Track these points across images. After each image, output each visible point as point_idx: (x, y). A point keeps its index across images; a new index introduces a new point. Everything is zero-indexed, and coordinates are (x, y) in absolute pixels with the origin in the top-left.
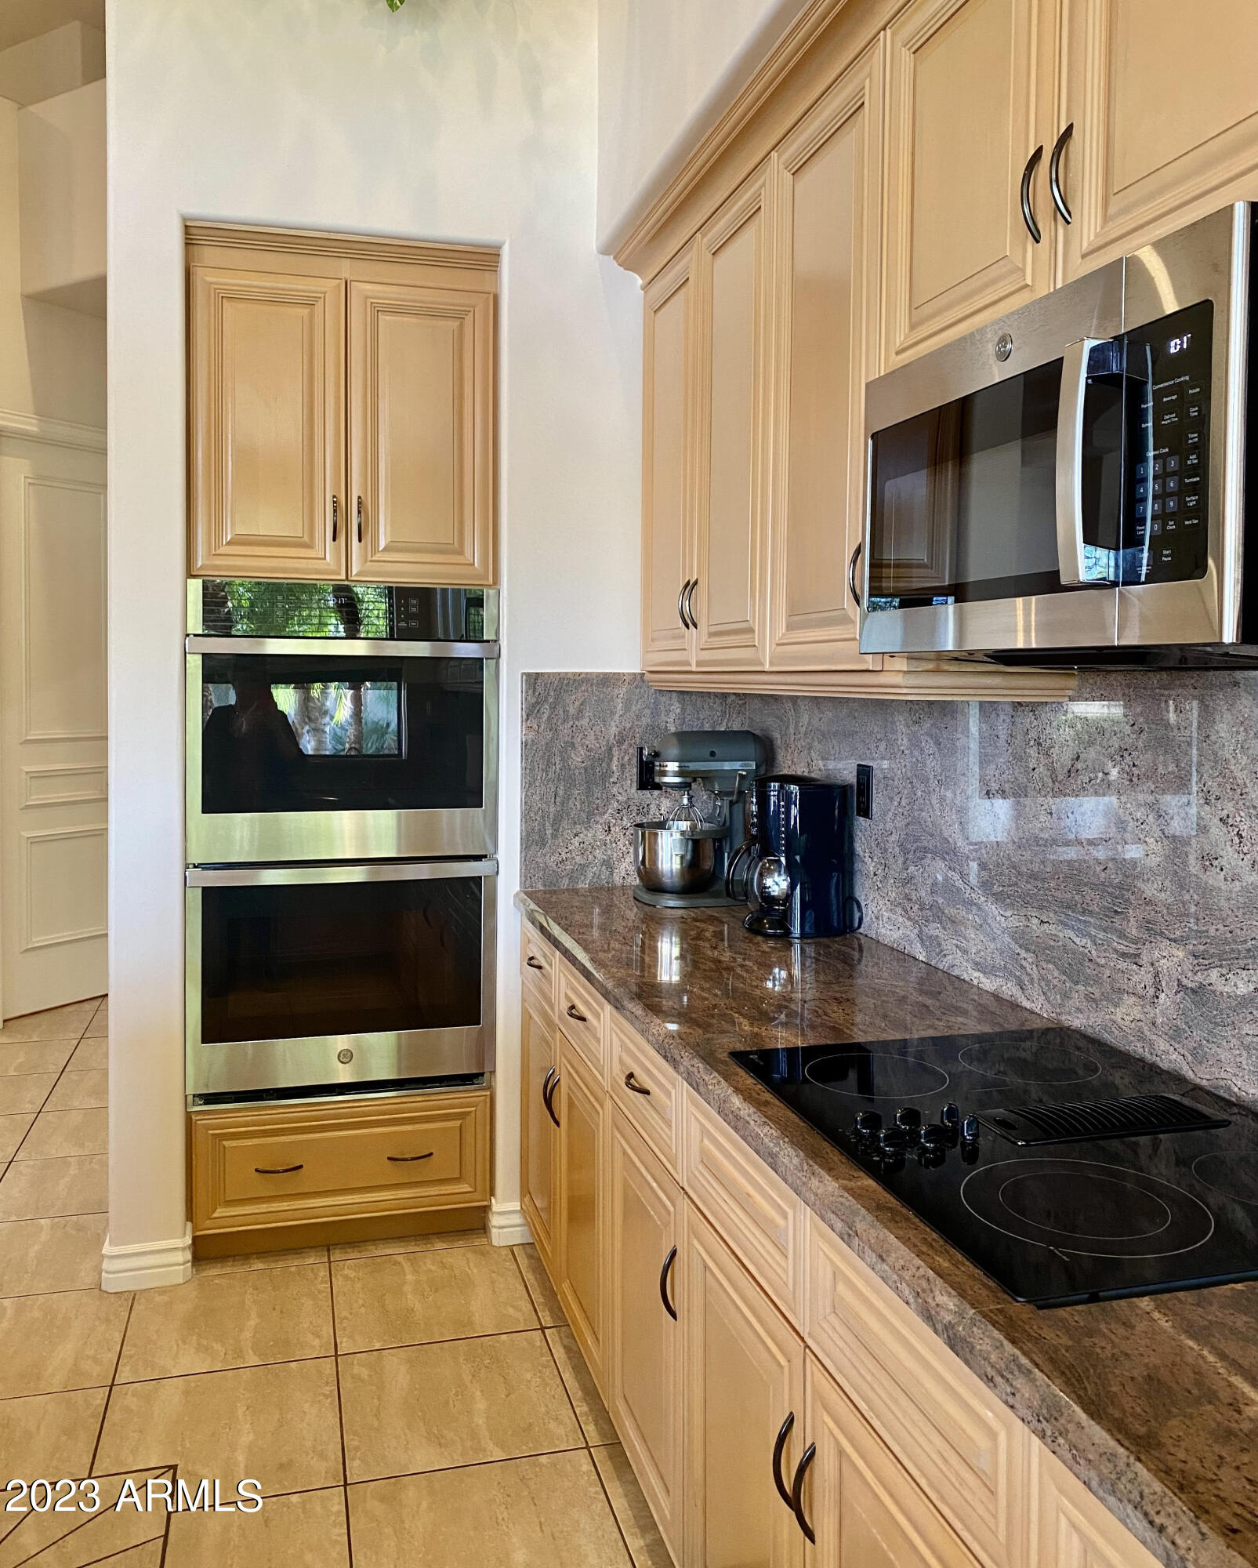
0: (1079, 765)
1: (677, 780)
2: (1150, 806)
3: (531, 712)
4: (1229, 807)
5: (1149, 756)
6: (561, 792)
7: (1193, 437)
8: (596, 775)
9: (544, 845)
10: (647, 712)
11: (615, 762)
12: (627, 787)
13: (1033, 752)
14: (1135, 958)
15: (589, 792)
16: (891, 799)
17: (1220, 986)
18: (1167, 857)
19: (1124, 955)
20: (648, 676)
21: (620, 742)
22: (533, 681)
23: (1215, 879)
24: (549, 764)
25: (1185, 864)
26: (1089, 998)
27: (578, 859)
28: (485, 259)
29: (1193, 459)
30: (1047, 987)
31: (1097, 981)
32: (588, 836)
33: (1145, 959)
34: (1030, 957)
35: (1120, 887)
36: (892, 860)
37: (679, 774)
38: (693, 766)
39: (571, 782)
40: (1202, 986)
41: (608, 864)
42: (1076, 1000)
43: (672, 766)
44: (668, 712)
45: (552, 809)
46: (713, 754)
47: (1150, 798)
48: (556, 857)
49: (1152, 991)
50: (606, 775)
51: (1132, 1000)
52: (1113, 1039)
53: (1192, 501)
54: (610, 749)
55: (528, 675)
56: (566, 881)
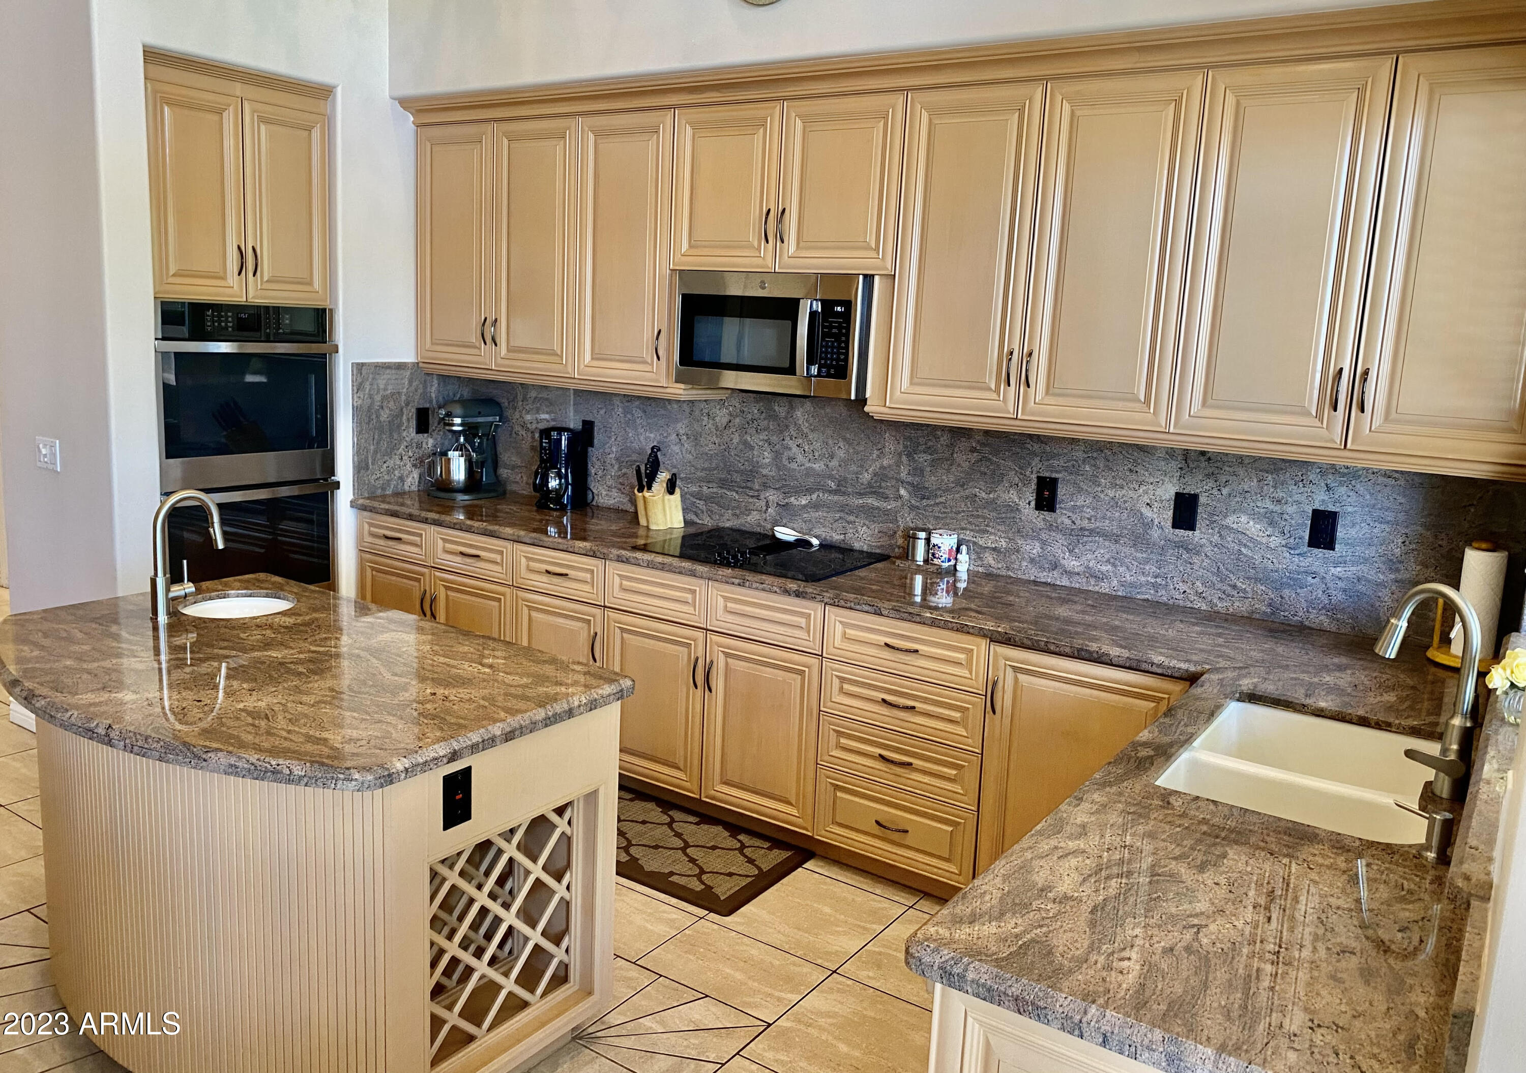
0: (730, 424)
1: (460, 428)
2: (766, 441)
3: (358, 387)
4: (800, 441)
5: (766, 422)
6: (376, 437)
7: (843, 338)
8: (394, 426)
9: (368, 469)
10: (421, 386)
11: (405, 417)
12: (410, 433)
13: (706, 419)
14: (758, 497)
15: (391, 436)
16: (610, 438)
17: (796, 503)
18: (773, 459)
19: (752, 497)
20: (421, 365)
21: (407, 405)
22: (359, 368)
23: (794, 466)
24: (370, 420)
25: (781, 461)
26: (734, 515)
27: (386, 477)
28: (324, 92)
29: (843, 345)
30: (711, 513)
31: (738, 507)
32: (390, 463)
33: (762, 497)
34: (702, 503)
35: (751, 471)
36: (609, 467)
37: (461, 425)
38: (470, 420)
39: (382, 432)
40: (787, 503)
41: (402, 479)
42: (726, 516)
43: (458, 421)
44: (432, 386)
45: (372, 447)
46: (480, 413)
47: (766, 438)
48: (374, 477)
49: (764, 508)
50: (399, 426)
51: (755, 513)
52: (747, 528)
53: (842, 357)
54: (402, 409)
55: (358, 364)
56: (380, 491)
